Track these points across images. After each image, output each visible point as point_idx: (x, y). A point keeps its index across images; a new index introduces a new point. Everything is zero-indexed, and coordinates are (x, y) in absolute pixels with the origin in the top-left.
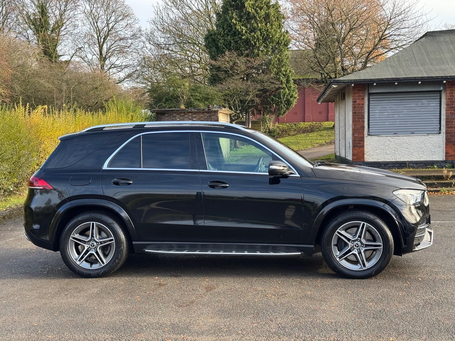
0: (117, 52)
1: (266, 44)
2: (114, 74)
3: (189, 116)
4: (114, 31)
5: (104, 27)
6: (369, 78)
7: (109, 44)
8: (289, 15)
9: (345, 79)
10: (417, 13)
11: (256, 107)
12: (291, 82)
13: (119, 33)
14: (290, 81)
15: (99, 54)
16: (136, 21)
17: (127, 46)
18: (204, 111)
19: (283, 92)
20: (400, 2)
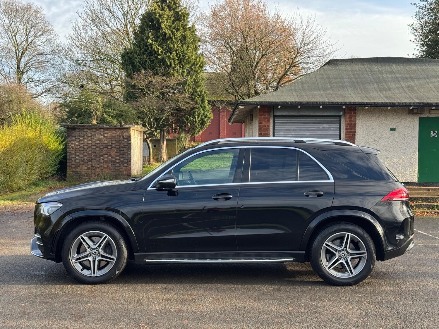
0: (35, 66)
1: (182, 65)
2: (31, 88)
3: (100, 132)
4: (33, 46)
5: (23, 41)
6: (274, 101)
7: (27, 58)
8: (208, 39)
9: (252, 101)
10: (325, 43)
11: (170, 125)
12: (205, 103)
13: (38, 47)
14: (204, 101)
15: (16, 68)
16: (57, 37)
17: (46, 61)
18: (116, 128)
19: (197, 112)
20: (309, 32)
